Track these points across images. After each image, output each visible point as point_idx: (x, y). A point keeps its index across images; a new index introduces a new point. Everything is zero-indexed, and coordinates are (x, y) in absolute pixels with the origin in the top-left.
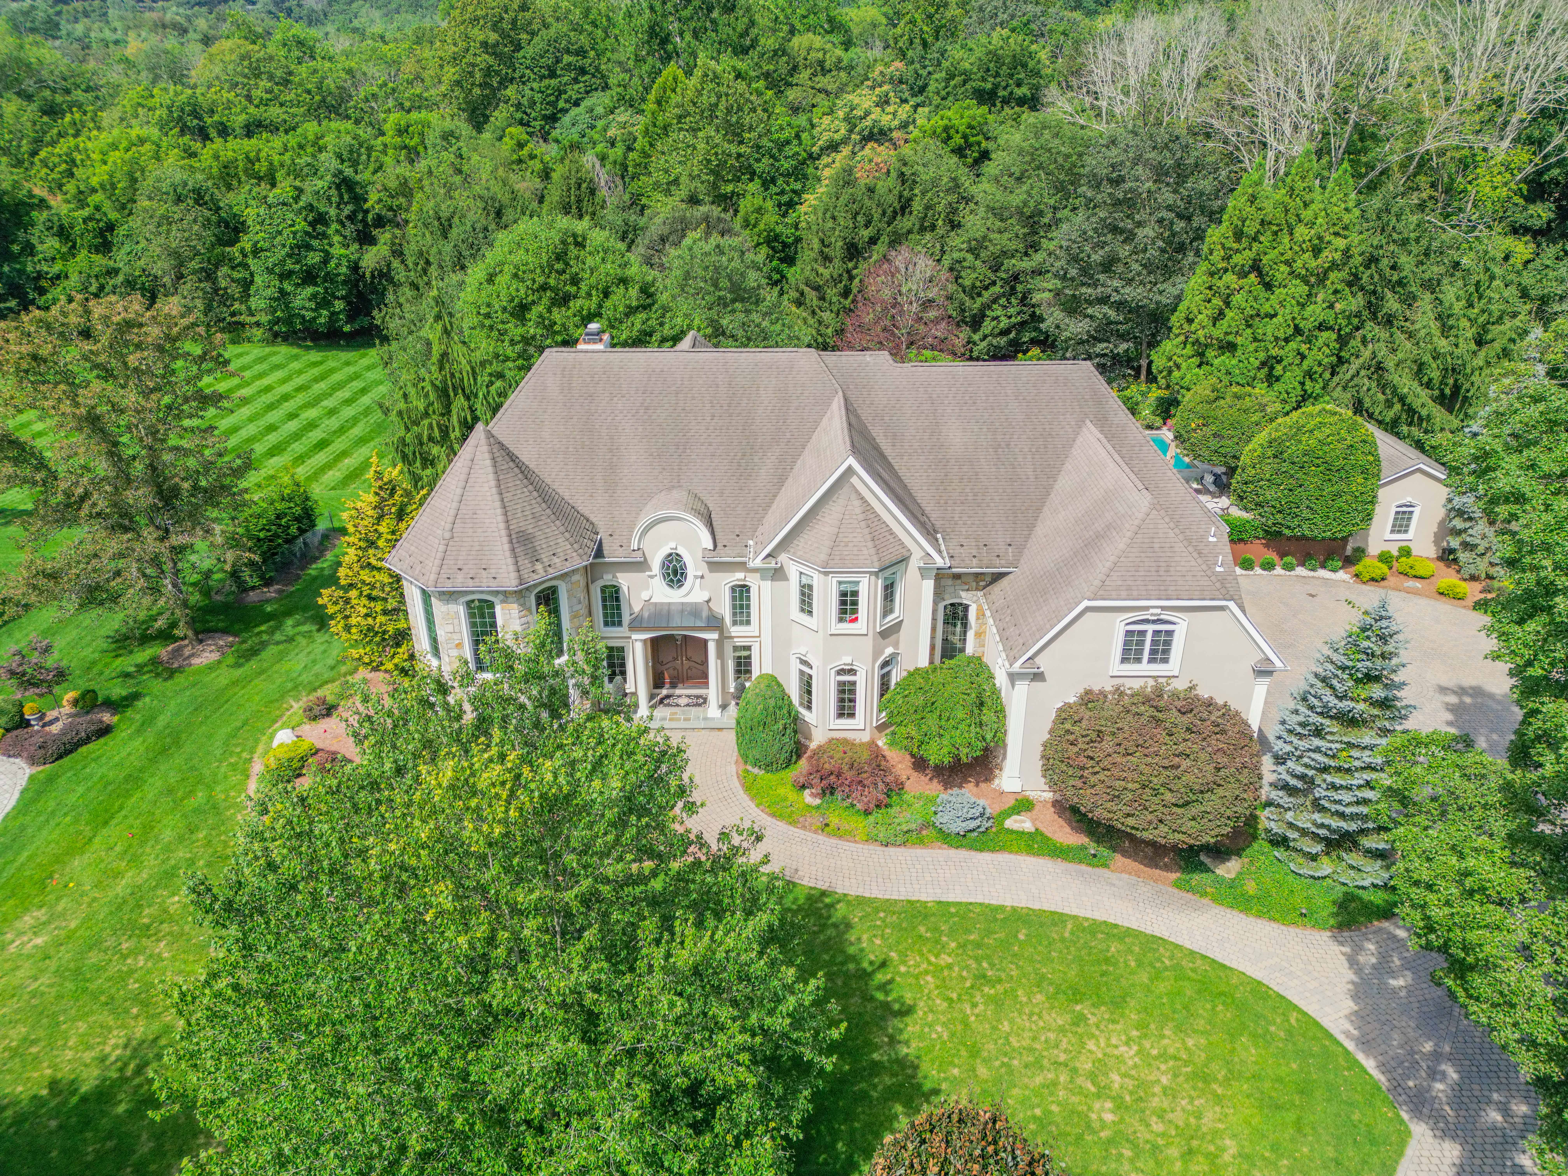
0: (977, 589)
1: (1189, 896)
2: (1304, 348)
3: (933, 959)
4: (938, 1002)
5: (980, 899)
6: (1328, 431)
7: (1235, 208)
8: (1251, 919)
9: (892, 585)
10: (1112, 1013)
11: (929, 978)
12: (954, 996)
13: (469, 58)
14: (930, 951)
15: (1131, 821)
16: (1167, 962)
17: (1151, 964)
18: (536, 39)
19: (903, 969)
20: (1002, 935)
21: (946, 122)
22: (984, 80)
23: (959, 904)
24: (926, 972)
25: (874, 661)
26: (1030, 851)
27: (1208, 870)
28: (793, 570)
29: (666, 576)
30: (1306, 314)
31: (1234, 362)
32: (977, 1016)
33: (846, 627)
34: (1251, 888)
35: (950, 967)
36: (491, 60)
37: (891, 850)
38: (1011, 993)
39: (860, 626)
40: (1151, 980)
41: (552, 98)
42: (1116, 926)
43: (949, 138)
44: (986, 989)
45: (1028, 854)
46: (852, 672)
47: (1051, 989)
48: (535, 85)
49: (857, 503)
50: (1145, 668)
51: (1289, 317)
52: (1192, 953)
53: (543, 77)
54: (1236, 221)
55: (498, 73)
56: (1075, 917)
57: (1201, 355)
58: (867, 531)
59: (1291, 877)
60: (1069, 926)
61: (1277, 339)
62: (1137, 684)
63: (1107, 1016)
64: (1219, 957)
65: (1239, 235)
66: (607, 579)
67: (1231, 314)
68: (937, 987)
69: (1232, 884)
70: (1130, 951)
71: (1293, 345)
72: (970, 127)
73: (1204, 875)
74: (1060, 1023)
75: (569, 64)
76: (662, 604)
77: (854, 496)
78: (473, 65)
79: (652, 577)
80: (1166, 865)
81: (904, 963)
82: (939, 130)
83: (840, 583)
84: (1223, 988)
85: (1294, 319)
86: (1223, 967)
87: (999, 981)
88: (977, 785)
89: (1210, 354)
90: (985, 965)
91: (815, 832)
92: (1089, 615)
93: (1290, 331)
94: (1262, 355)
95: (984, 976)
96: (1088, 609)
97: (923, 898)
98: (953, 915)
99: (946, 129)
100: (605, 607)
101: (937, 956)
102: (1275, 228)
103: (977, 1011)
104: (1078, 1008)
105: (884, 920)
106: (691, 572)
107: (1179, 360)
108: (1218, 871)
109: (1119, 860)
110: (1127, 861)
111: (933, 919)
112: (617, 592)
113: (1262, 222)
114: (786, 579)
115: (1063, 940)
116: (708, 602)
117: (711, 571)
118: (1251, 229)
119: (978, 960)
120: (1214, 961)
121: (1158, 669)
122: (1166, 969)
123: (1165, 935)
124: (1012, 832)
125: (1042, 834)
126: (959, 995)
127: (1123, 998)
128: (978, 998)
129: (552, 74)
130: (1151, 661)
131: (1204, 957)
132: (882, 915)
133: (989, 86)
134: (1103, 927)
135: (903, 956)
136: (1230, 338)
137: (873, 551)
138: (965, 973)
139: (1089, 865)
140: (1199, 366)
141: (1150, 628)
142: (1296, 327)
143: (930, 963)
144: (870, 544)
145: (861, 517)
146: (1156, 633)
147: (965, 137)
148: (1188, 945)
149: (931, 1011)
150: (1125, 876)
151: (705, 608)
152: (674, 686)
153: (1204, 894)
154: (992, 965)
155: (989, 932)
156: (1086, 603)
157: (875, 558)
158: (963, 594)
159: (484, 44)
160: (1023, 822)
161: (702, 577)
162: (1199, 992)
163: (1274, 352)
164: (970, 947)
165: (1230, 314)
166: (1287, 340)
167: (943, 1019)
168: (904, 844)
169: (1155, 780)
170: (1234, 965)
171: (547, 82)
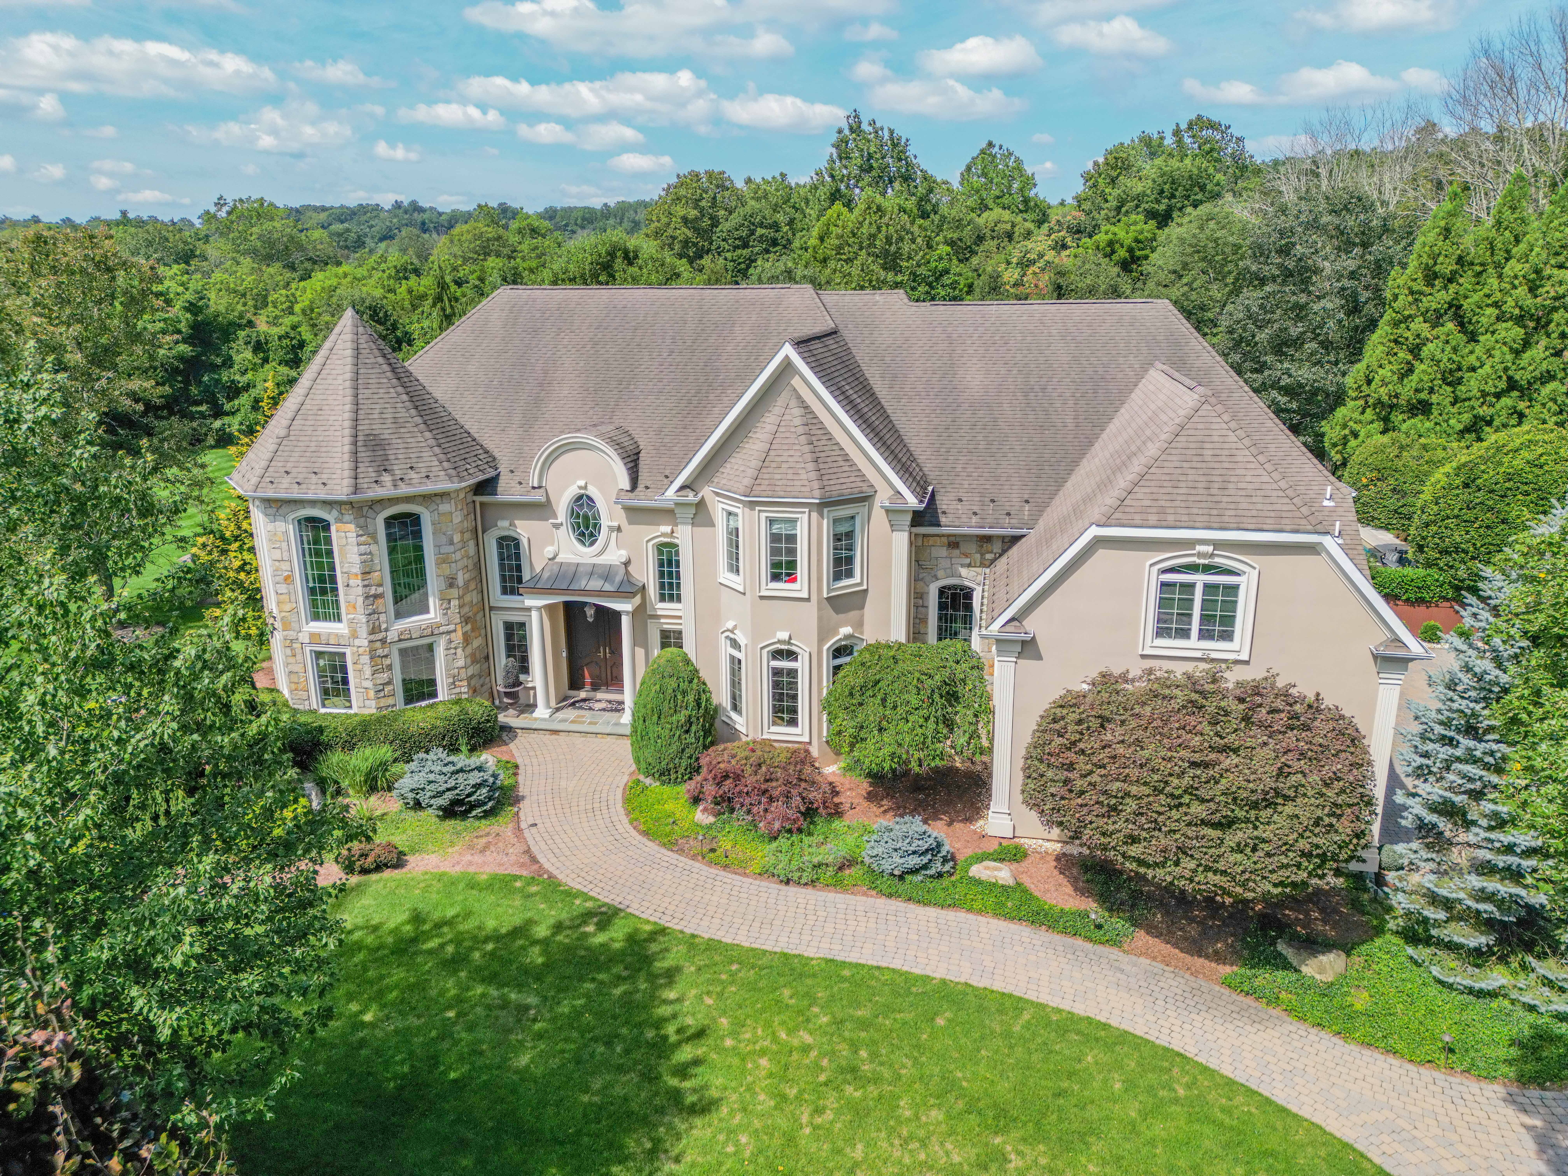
0: (982, 565)
1: (1249, 1001)
2: (1522, 406)
3: (783, 1035)
4: (762, 1097)
5: (897, 964)
6: (1540, 451)
7: (1424, 245)
8: (1353, 1048)
9: (850, 535)
10: (1054, 1157)
11: (764, 1062)
12: (792, 1092)
13: (670, 232)
14: (783, 1023)
15: (1135, 850)
16: (1181, 1092)
17: (1151, 1090)
18: (734, 215)
19: (729, 1043)
20: (909, 1016)
21: (1110, 236)
22: (1158, 202)
23: (857, 965)
24: (763, 1052)
25: (821, 641)
26: (1001, 913)
27: (1287, 966)
28: (718, 509)
29: (576, 527)
30: (1523, 363)
31: (1428, 424)
32: (816, 1128)
33: (781, 588)
34: (1361, 1001)
35: (806, 1049)
36: (689, 234)
37: (792, 890)
38: (889, 1103)
39: (799, 588)
40: (1145, 1115)
41: (743, 266)
42: (1106, 1026)
43: (1113, 252)
44: (849, 1089)
45: (996, 915)
46: (791, 655)
47: (961, 1105)
48: (729, 255)
49: (797, 412)
50: (1194, 645)
51: (1500, 367)
52: (1230, 1083)
53: (736, 248)
54: (1425, 259)
55: (695, 245)
56: (1042, 1006)
57: (1386, 420)
58: (807, 448)
59: (1433, 990)
60: (1026, 1016)
61: (1484, 394)
62: (1179, 669)
63: (1043, 1161)
64: (1280, 1097)
65: (1431, 276)
66: (503, 527)
67: (1423, 367)
68: (771, 1075)
69: (1327, 991)
70: (1119, 1066)
71: (1506, 401)
72: (1137, 241)
73: (1280, 974)
74: (956, 1159)
75: (761, 236)
76: (569, 564)
77: (793, 403)
78: (674, 238)
79: (557, 526)
80: (1216, 952)
81: (734, 1034)
82: (1102, 245)
83: (771, 521)
84: (1273, 1142)
85: (1506, 369)
86: (1283, 1111)
87: (876, 1080)
88: (950, 824)
89: (1397, 417)
90: (863, 1054)
91: (694, 858)
92: (1102, 553)
93: (1502, 385)
94: (1466, 418)
95: (854, 1070)
96: (1099, 542)
97: (810, 952)
98: (844, 979)
99: (1111, 243)
100: (502, 567)
101: (790, 1032)
102: (1478, 268)
103: (818, 1120)
104: (998, 1140)
105: (733, 975)
106: (605, 522)
107: (1357, 427)
108: (1305, 969)
109: (1141, 937)
110: (1151, 940)
111: (809, 982)
112: (517, 546)
113: (1460, 260)
114: (713, 525)
115: (1007, 1035)
116: (627, 564)
117: (631, 522)
118: (1446, 267)
119: (855, 1047)
120: (1268, 1101)
121: (1217, 648)
122: (1176, 1101)
123: (1191, 1051)
124: (978, 882)
125: (1025, 891)
126: (801, 1092)
127: (1082, 1136)
128: (831, 1101)
129: (745, 246)
130: (1205, 635)
131: (1251, 1093)
132: (734, 967)
133: (1162, 207)
134: (1083, 1026)
135: (738, 1025)
136: (1423, 396)
137: (813, 475)
138: (825, 1062)
139: (1089, 939)
140: (1383, 433)
141: (1200, 579)
142: (1510, 378)
143: (775, 1039)
144: (811, 466)
145: (801, 430)
146: (1209, 588)
147: (1131, 250)
148: (1227, 1071)
149: (744, 1110)
150: (1144, 961)
151: (622, 570)
152: (595, 687)
153: (1274, 1001)
154: (874, 1056)
155: (888, 1009)
156: (1094, 531)
157: (816, 485)
158: (964, 572)
159: (685, 220)
160: (1000, 870)
161: (619, 529)
162: (1227, 1146)
163: (1481, 411)
164: (848, 1025)
165: (1420, 367)
166: (1498, 396)
167: (757, 1124)
168: (813, 883)
169: (1175, 781)
170: (1305, 1112)
171: (739, 252)
